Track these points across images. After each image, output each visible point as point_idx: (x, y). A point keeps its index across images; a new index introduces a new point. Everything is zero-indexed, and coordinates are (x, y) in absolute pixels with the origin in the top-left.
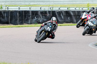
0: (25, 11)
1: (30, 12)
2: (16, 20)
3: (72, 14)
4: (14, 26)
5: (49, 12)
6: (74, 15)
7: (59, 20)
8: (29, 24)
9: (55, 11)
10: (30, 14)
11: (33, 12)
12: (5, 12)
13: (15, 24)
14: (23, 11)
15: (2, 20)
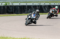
0: (23, 6)
1: (27, 6)
2: (18, 11)
4: (17, 15)
5: (38, 6)
7: (45, 11)
8: (25, 13)
9: (42, 5)
10: (27, 7)
11: (28, 6)
12: (11, 6)
13: (17, 13)
14: (22, 6)
15: (9, 11)
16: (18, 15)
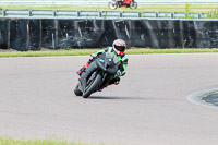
1: (56, 23)
2: (24, 40)
3: (149, 27)
4: (20, 52)
5: (99, 22)
6: (155, 31)
9: (111, 21)
10: (56, 27)
13: (22, 48)
14: (38, 20)
16: (24, 53)
